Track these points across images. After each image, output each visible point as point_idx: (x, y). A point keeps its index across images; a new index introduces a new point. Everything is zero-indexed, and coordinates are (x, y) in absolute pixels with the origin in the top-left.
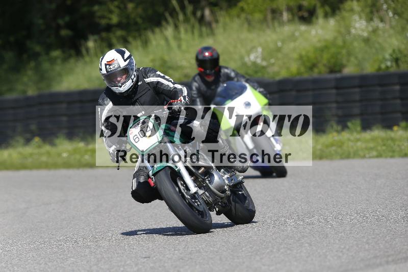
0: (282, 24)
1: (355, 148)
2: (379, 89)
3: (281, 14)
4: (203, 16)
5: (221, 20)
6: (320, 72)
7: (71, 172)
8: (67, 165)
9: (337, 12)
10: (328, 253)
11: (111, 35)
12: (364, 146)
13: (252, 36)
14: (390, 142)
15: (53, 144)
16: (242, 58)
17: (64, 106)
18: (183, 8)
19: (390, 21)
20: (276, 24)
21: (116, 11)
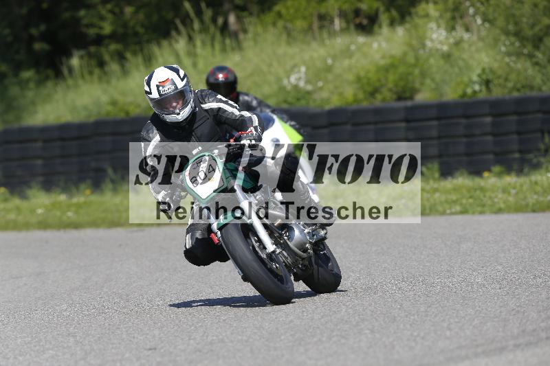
0: (332, 34)
1: (432, 201)
2: (463, 121)
3: (332, 22)
4: (226, 24)
5: (251, 29)
6: (384, 98)
7: (49, 234)
8: (44, 225)
9: (408, 19)
10: (395, 343)
11: (103, 50)
12: (443, 198)
13: (293, 50)
14: (478, 193)
15: (24, 197)
16: (279, 80)
17: (39, 144)
18: (199, 13)
19: (479, 30)
20: (325, 35)
21: (110, 16)
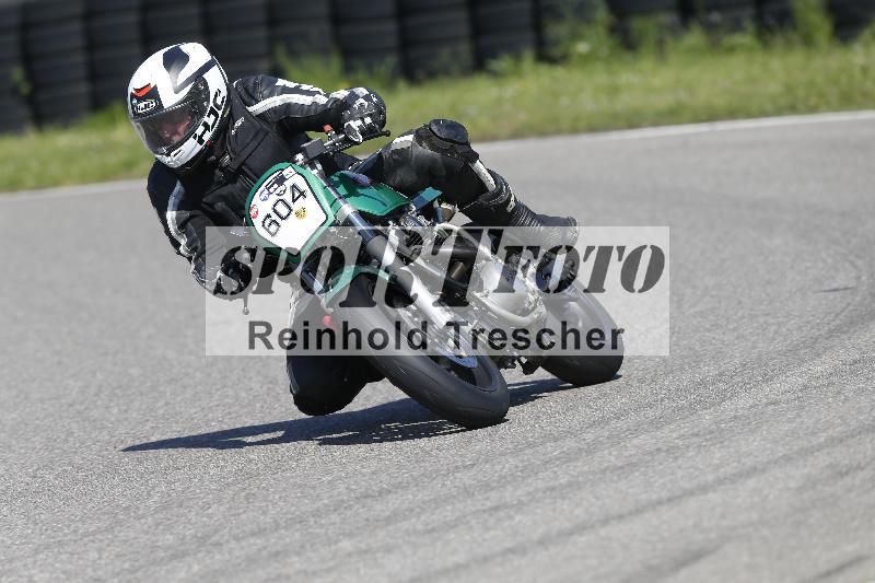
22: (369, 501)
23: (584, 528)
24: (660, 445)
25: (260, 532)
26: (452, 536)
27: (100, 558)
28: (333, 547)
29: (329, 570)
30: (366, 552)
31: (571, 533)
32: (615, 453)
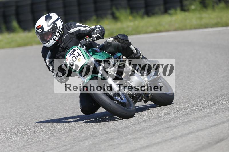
22: (136, 125)
23: (192, 133)
24: (212, 111)
25: (107, 133)
26: (157, 134)
27: (66, 140)
28: (126, 137)
29: (125, 143)
30: (135, 138)
31: (188, 134)
32: (200, 113)
